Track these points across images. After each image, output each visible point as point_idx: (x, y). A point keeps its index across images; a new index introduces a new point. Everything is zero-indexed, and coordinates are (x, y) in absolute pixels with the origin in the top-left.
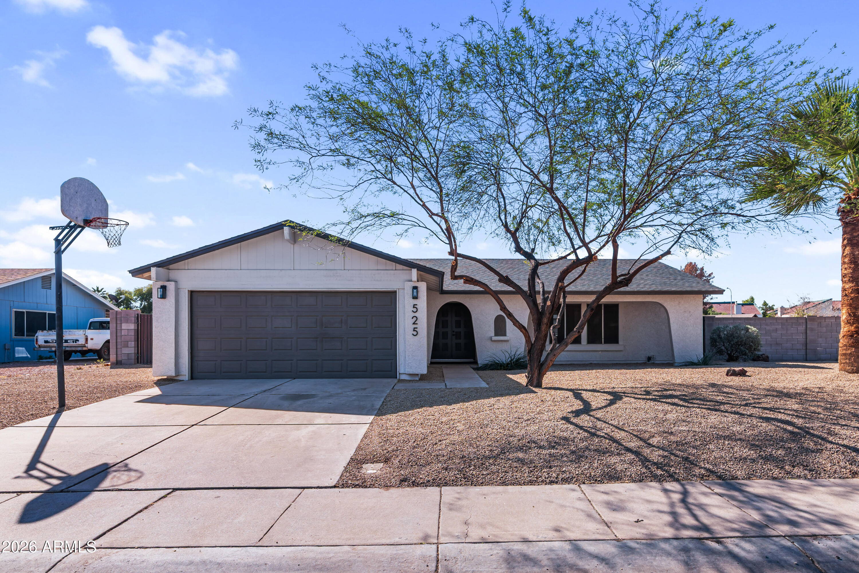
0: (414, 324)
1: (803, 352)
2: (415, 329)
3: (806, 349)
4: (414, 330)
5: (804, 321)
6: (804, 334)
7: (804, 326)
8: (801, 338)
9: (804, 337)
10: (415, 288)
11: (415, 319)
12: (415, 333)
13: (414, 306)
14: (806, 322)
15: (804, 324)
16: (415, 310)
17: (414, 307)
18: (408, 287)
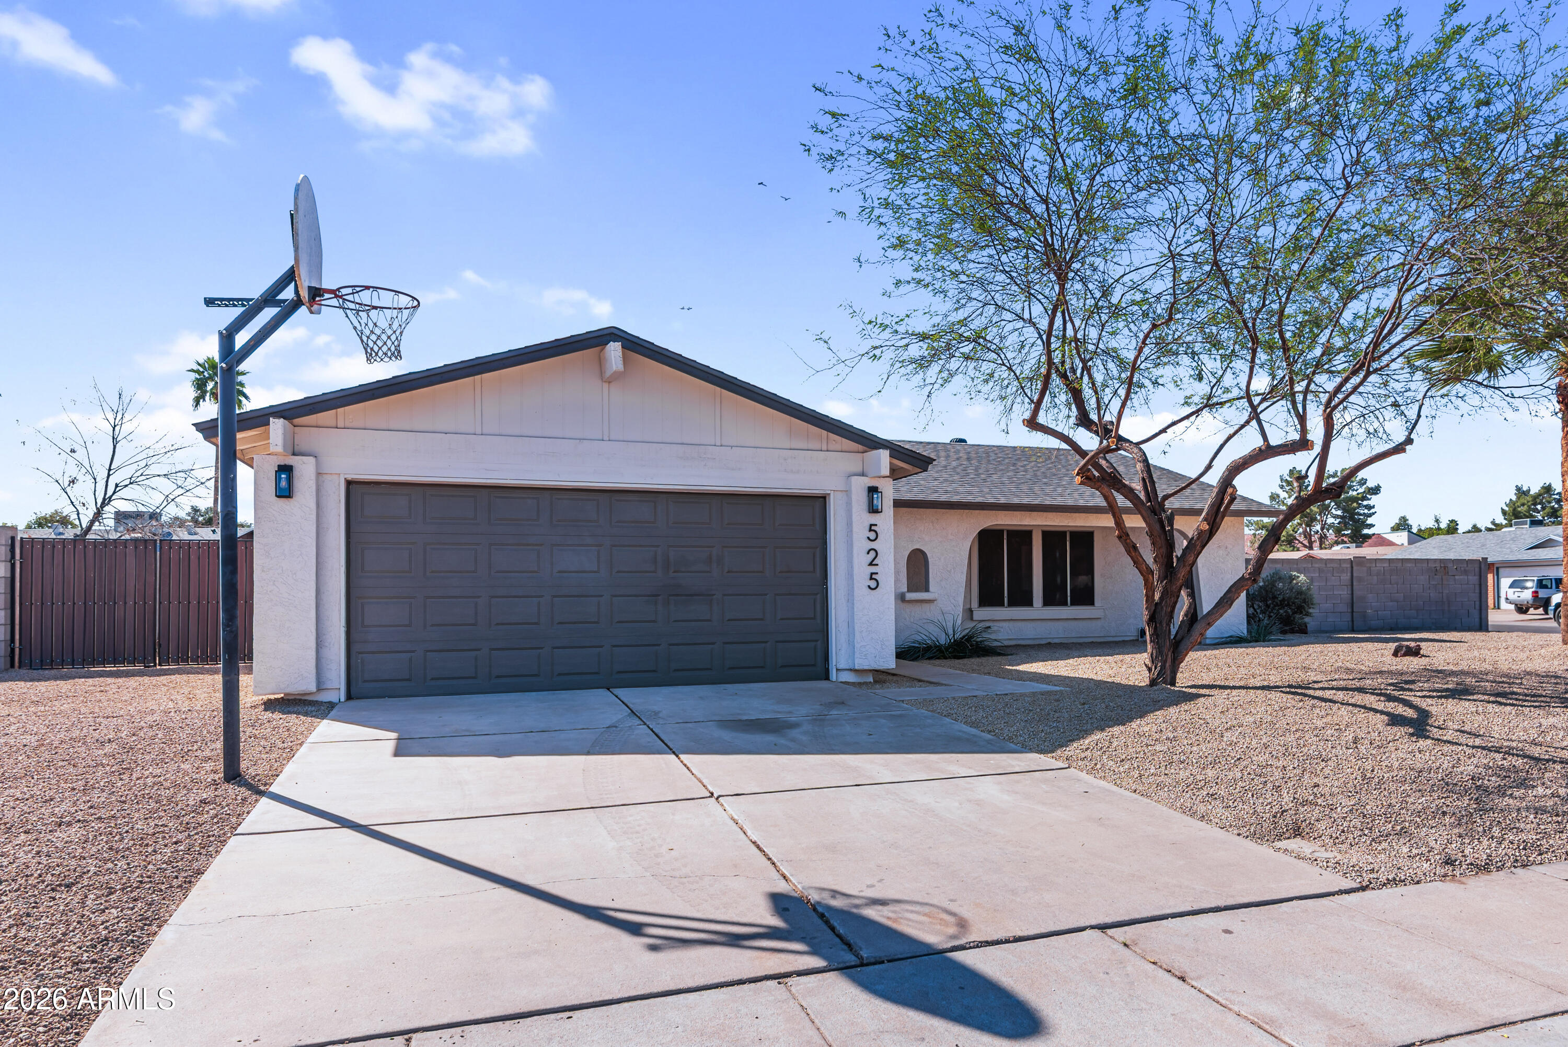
0: (871, 564)
1: (1348, 617)
2: (874, 576)
3: (1352, 612)
4: (871, 579)
5: (1349, 566)
6: (1350, 587)
7: (1349, 574)
8: (1345, 593)
9: (1349, 592)
10: (873, 490)
11: (872, 554)
12: (873, 584)
13: (871, 528)
14: (1352, 567)
15: (1349, 570)
16: (872, 536)
17: (871, 530)
18: (860, 485)
